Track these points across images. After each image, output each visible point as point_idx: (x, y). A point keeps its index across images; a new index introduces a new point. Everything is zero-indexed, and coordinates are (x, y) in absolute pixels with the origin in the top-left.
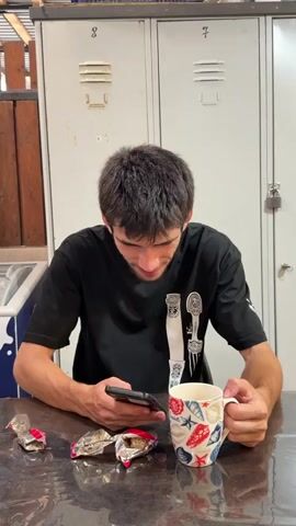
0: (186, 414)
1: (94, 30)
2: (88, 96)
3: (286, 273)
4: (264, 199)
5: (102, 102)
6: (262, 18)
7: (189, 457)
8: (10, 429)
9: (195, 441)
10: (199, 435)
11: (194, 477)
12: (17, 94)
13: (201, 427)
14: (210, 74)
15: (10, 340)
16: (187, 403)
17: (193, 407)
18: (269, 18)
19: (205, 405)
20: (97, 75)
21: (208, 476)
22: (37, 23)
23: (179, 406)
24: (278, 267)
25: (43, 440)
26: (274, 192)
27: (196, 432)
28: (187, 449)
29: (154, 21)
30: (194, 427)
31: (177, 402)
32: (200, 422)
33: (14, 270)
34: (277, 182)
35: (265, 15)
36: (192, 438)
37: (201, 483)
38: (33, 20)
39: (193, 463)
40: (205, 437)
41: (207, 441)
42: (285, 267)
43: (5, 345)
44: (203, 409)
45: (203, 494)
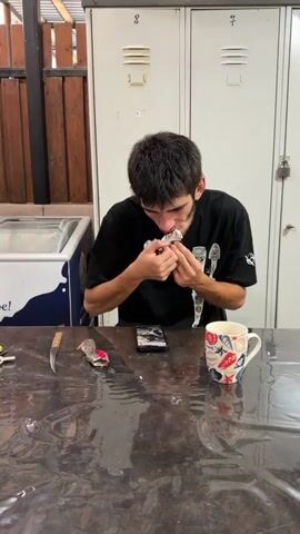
0: (219, 344)
1: (137, 17)
2: (129, 76)
3: (290, 232)
4: (276, 168)
5: (142, 81)
6: (283, 8)
7: (220, 376)
8: (80, 350)
9: (224, 364)
10: (228, 360)
11: (223, 391)
12: (66, 71)
13: (230, 355)
14: (235, 58)
15: (64, 280)
16: (220, 337)
17: (225, 339)
18: (289, 8)
19: (234, 338)
20: (138, 57)
21: (233, 391)
22: (88, 10)
23: (214, 338)
24: (284, 227)
25: (107, 358)
26: (285, 163)
27: (226, 358)
28: (218, 370)
29: (188, 9)
30: (225, 354)
31: (212, 335)
32: (230, 351)
33: (65, 223)
34: (287, 155)
35: (286, 6)
36: (223, 362)
37: (228, 395)
38: (84, 8)
39: (222, 380)
40: (233, 362)
41: (234, 365)
42: (289, 227)
43: (61, 284)
44: (233, 342)
45: (229, 404)
